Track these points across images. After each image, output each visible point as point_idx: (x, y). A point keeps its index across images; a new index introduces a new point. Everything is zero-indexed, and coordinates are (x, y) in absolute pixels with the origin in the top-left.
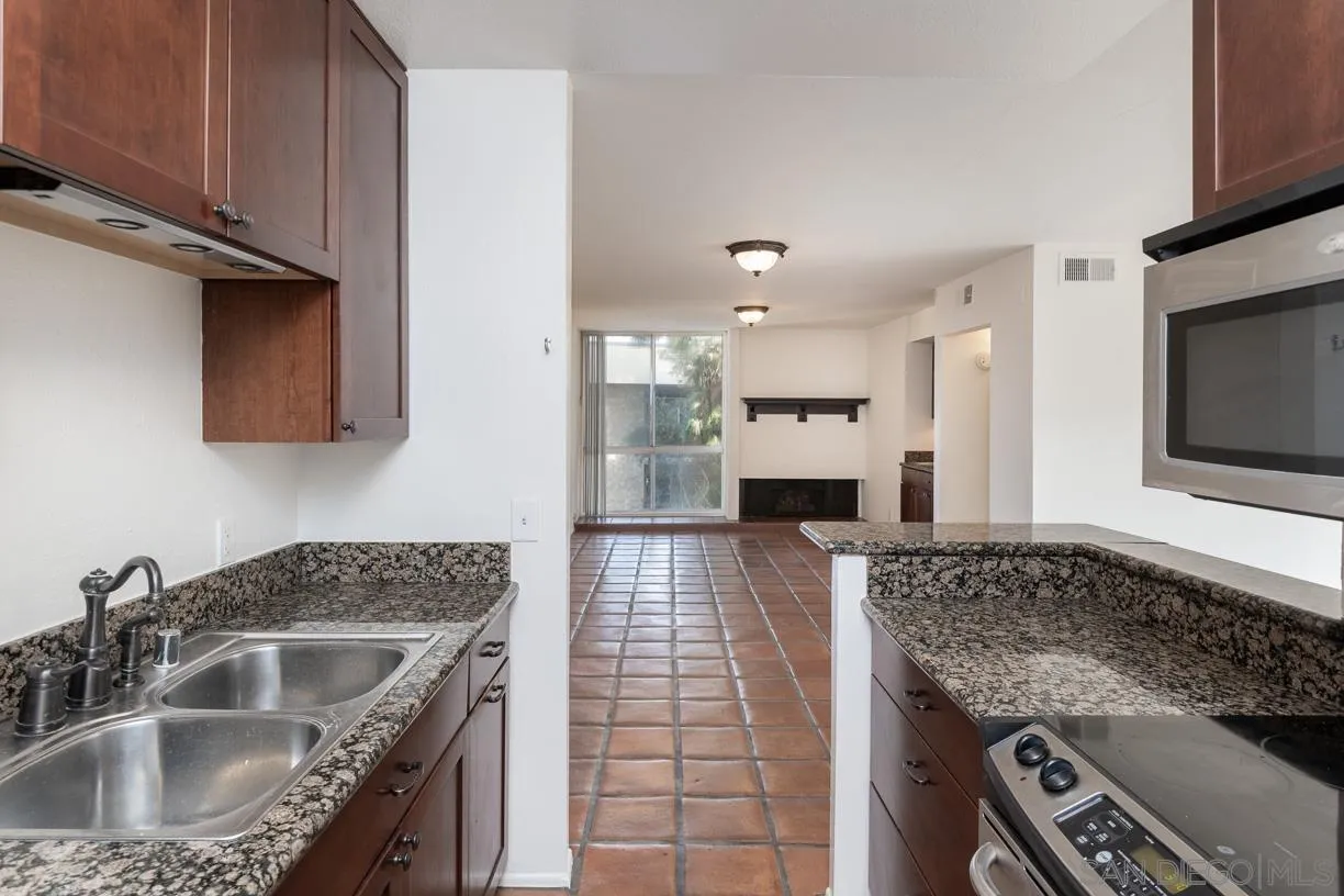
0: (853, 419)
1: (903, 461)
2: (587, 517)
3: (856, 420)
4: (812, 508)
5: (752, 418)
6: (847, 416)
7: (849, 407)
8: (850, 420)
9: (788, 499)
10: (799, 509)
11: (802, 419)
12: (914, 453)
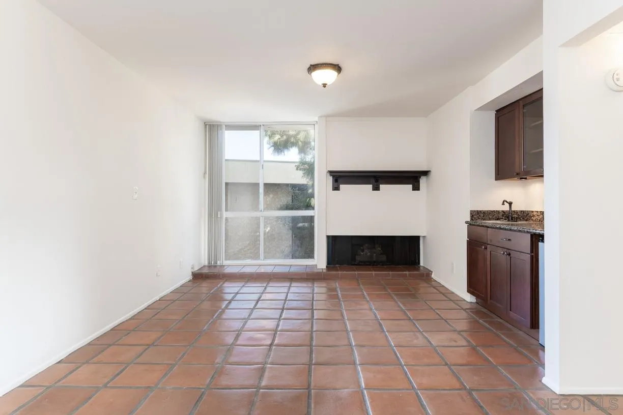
0: (416, 188)
1: (469, 219)
2: (209, 267)
3: (418, 189)
4: (384, 258)
5: (336, 188)
6: (411, 186)
7: (413, 178)
8: (414, 189)
9: (366, 251)
10: (374, 260)
11: (376, 188)
12: (478, 212)
